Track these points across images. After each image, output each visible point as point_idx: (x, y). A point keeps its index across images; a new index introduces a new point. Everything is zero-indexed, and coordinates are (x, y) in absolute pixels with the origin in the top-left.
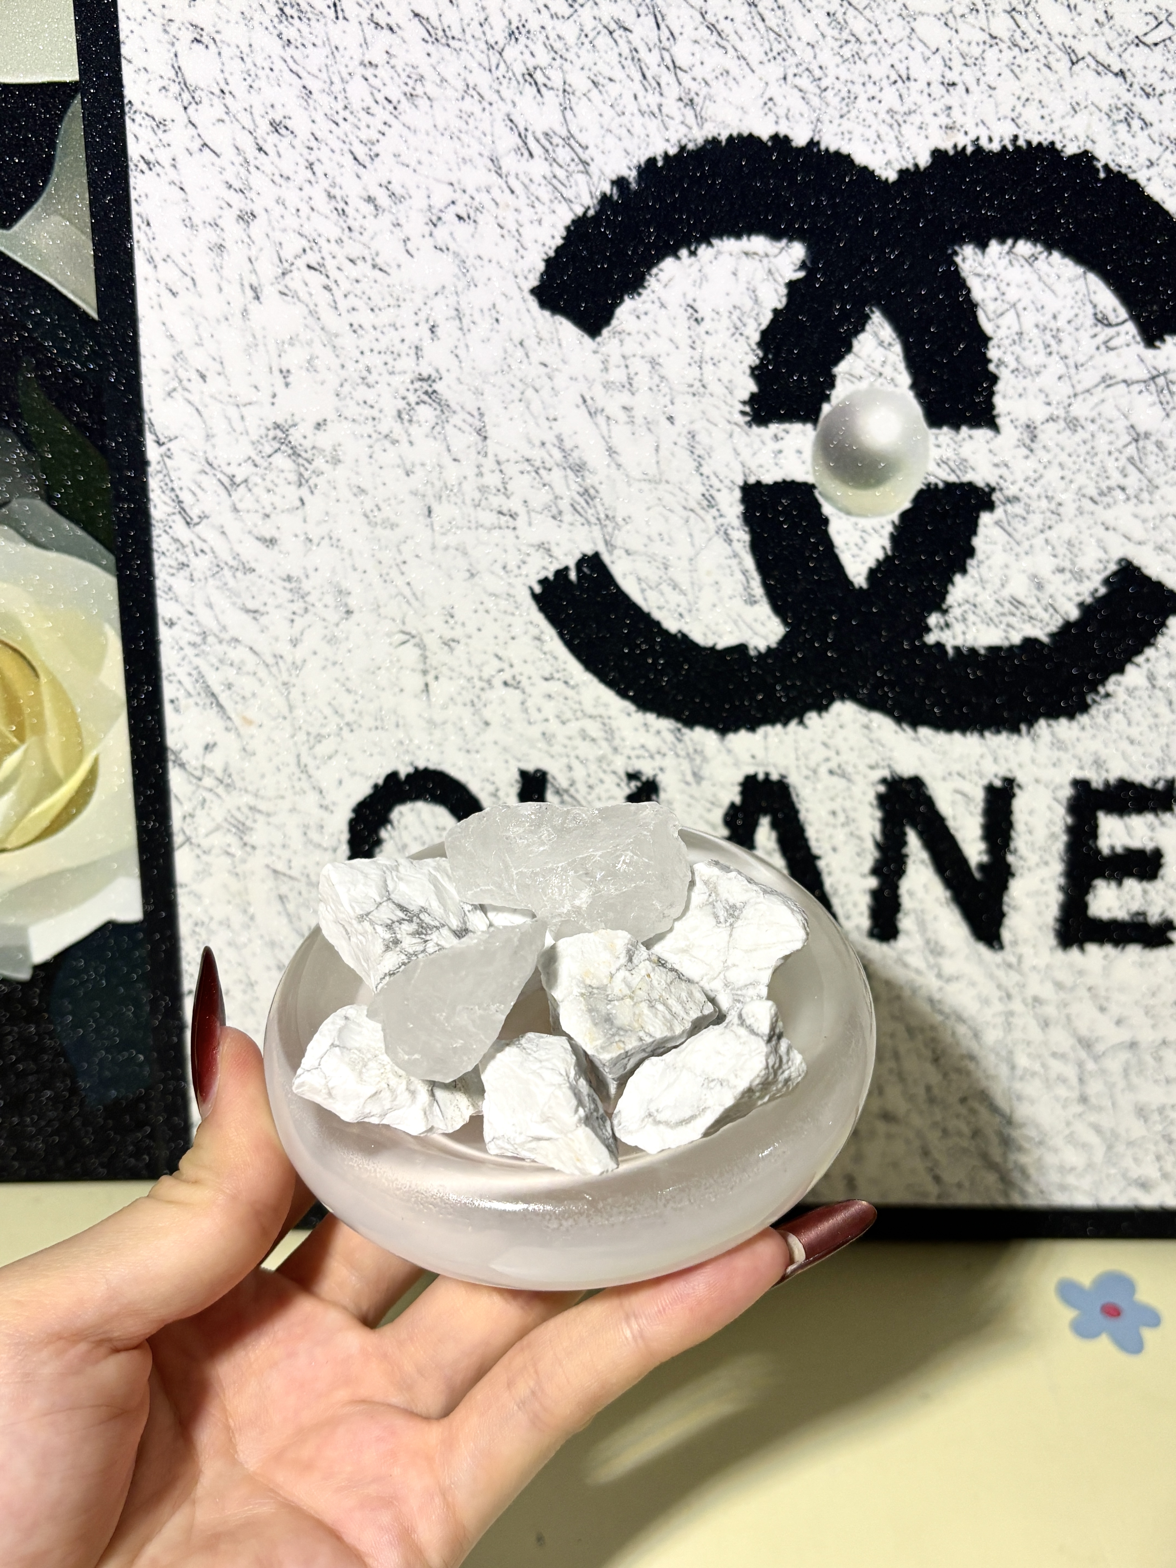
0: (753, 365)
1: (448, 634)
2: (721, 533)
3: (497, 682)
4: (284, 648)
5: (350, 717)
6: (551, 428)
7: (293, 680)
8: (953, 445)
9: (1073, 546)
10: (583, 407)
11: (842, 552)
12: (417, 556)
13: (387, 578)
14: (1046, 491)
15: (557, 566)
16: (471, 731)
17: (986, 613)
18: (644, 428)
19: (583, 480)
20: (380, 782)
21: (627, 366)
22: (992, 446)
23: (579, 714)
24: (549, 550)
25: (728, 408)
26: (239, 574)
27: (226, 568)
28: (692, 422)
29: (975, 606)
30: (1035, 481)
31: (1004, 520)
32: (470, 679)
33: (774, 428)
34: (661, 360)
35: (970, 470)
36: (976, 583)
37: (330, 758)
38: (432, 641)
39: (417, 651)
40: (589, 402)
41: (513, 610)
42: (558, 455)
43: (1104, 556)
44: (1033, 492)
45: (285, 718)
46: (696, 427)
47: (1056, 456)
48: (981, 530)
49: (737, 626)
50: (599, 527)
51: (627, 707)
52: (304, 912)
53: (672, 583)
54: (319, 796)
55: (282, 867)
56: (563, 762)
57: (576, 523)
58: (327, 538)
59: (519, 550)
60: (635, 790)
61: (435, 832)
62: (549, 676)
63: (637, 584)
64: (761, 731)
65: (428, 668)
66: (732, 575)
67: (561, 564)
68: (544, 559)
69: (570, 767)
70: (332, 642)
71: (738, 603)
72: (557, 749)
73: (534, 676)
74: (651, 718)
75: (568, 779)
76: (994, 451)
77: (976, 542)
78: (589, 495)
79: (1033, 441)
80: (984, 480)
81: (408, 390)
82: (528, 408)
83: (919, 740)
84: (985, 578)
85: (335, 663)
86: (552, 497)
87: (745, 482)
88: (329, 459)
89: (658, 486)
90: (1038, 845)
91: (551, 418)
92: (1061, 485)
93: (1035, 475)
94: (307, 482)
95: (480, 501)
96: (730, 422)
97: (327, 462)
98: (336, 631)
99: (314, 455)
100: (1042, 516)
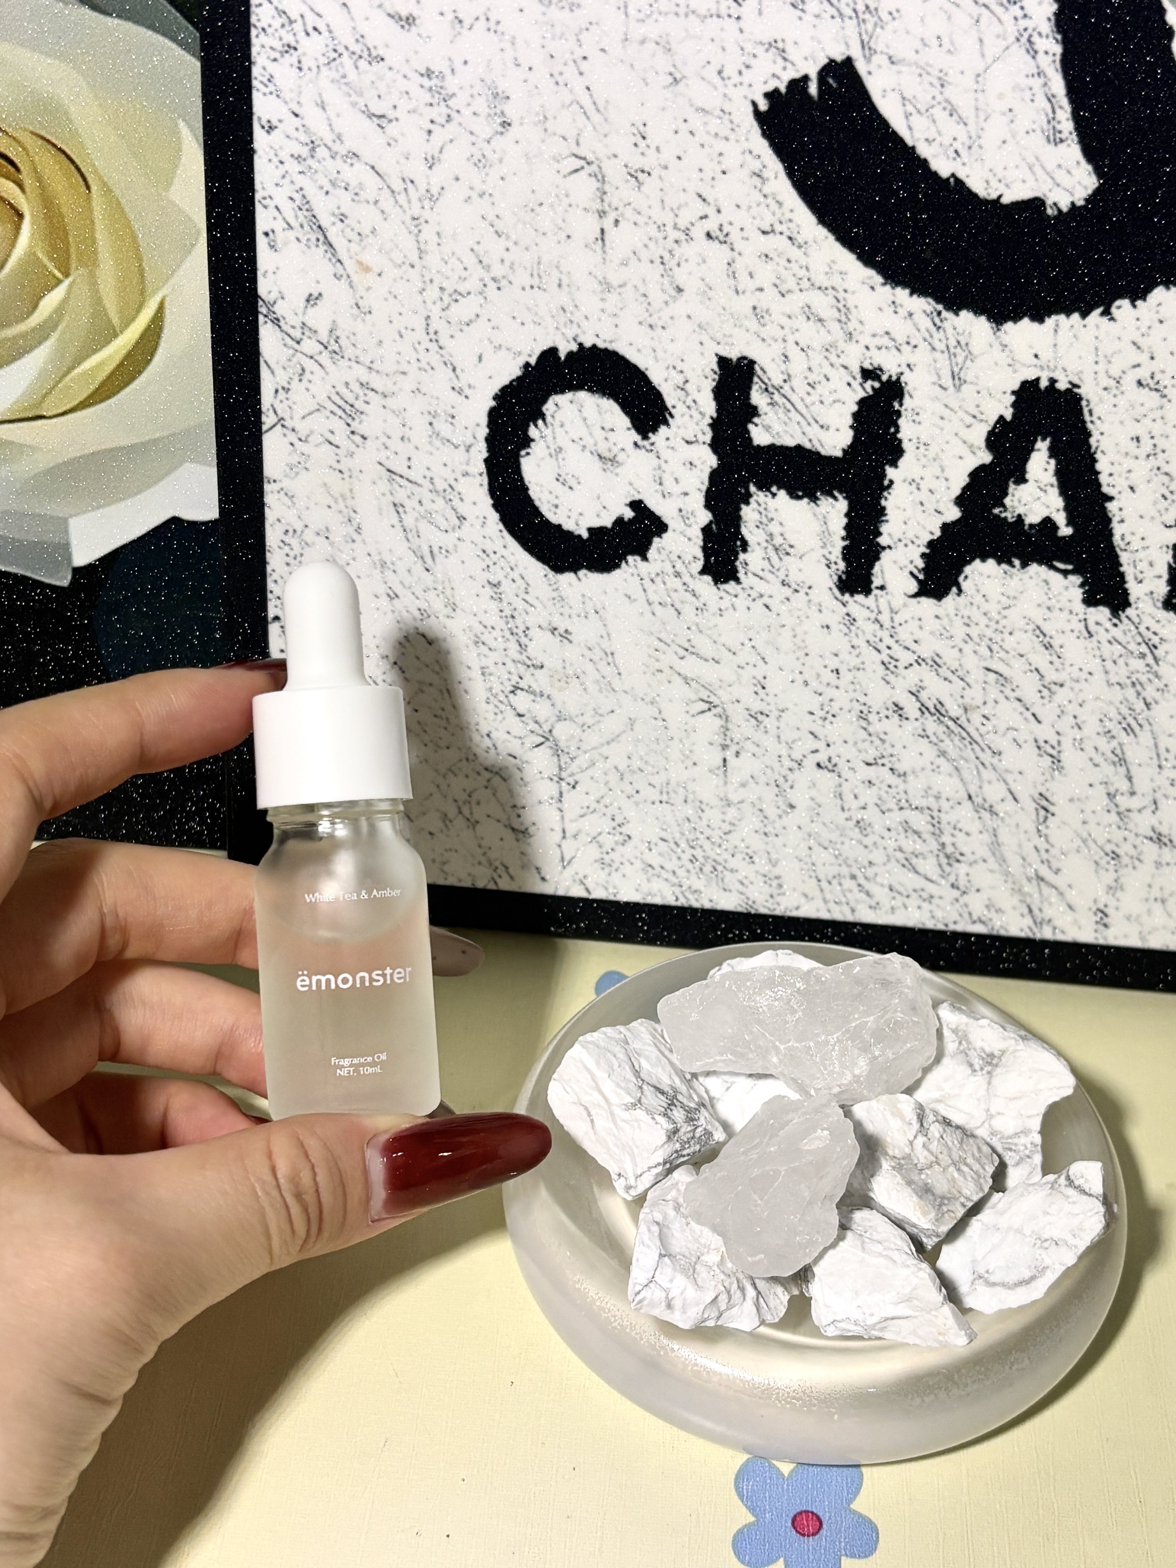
1: (637, 162)
2: (1024, 41)
3: (698, 232)
4: (417, 169)
5: (498, 270)
7: (427, 214)
12: (603, 50)
13: (560, 80)
15: (792, 74)
16: (657, 297)
20: (533, 361)
23: (804, 283)
24: (783, 51)
26: (362, 63)
27: (346, 54)
32: (661, 227)
37: (469, 324)
38: (614, 172)
39: (594, 184)
41: (727, 132)
45: (413, 266)
49: (1034, 174)
50: (855, 21)
51: (871, 278)
52: (423, 526)
53: (949, 107)
54: (452, 375)
55: (399, 466)
56: (777, 349)
57: (824, 15)
58: (483, 19)
59: (742, 49)
60: (871, 393)
61: (599, 434)
62: (768, 229)
63: (900, 105)
64: (1051, 322)
65: (607, 208)
66: (1032, 101)
67: (797, 71)
68: (775, 62)
69: (786, 357)
70: (480, 165)
71: (1038, 140)
72: (771, 330)
73: (748, 227)
74: (902, 294)
75: (782, 373)
85: (483, 194)
98: (487, 149)
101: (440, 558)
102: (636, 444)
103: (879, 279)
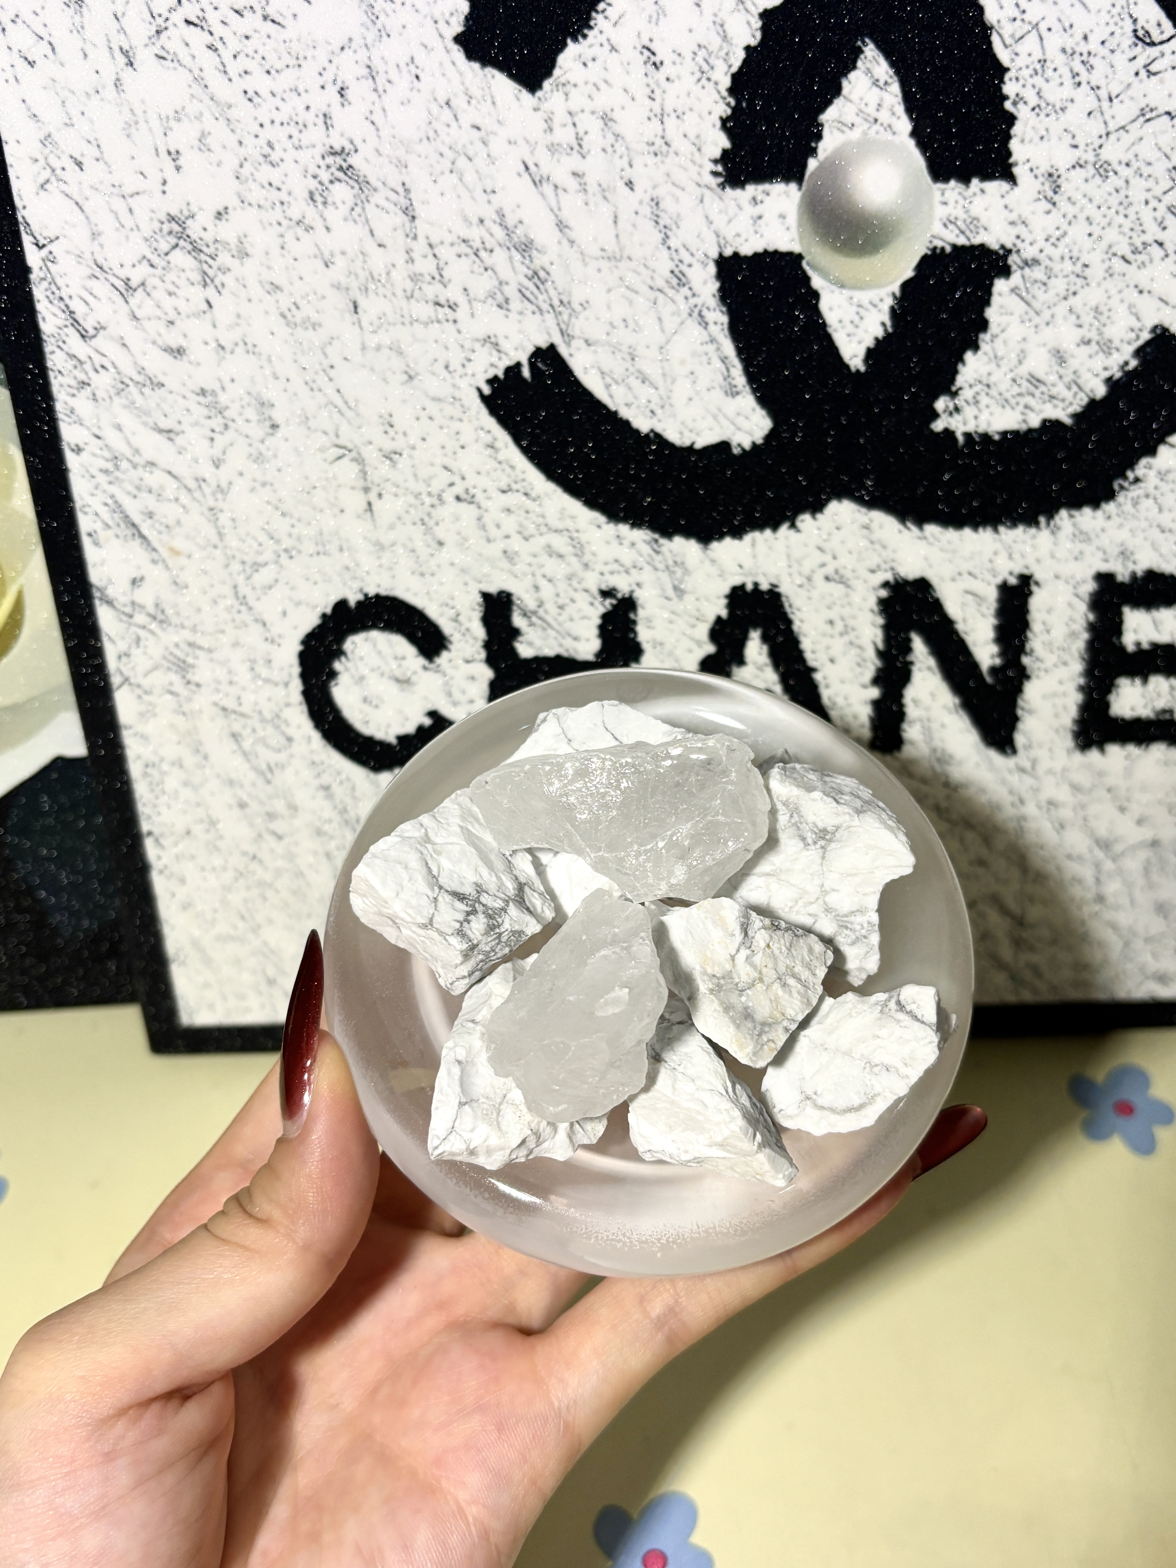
0: (724, 116)
1: (389, 446)
2: (695, 315)
3: (449, 497)
4: (207, 470)
5: (287, 543)
6: (489, 202)
7: (220, 504)
8: (961, 202)
9: (1101, 313)
10: (526, 176)
11: (835, 330)
12: (346, 359)
13: (315, 386)
14: (1070, 251)
15: (507, 362)
16: (423, 552)
17: (1001, 394)
18: (599, 197)
19: (531, 261)
20: (329, 611)
21: (574, 125)
22: (1008, 200)
23: (543, 529)
24: (497, 344)
25: (696, 168)
26: (147, 391)
27: (131, 383)
28: (655, 187)
29: (988, 386)
30: (1058, 239)
31: (1022, 286)
32: (417, 496)
33: (752, 189)
34: (615, 116)
35: (982, 231)
36: (990, 360)
37: (270, 587)
38: (371, 455)
39: (355, 467)
40: (533, 168)
41: (461, 415)
42: (499, 233)
43: (1136, 325)
44: (1056, 253)
45: (215, 547)
46: (659, 193)
47: (1082, 209)
48: (995, 299)
49: (717, 421)
50: (552, 315)
51: (596, 519)
52: (261, 749)
53: (641, 376)
54: (263, 629)
55: (231, 704)
56: (529, 582)
57: (526, 312)
58: (241, 344)
59: (462, 347)
60: (610, 608)
61: (393, 664)
62: (505, 488)
63: (601, 379)
64: (748, 538)
65: (370, 485)
66: (709, 363)
67: (511, 359)
68: (491, 355)
69: (537, 587)
70: (259, 461)
71: (718, 395)
72: (521, 567)
73: (489, 489)
74: (624, 529)
75: (536, 600)
76: (1010, 207)
77: (991, 313)
78: (539, 278)
79: (1055, 193)
80: (998, 241)
81: (319, 167)
82: (461, 180)
83: (925, 538)
84: (999, 354)
85: (264, 484)
86: (496, 283)
87: (721, 255)
88: (235, 253)
89: (619, 264)
90: (1056, 644)
91: (488, 190)
92: (1088, 243)
93: (1058, 233)
94: (212, 281)
95: (413, 291)
96: (699, 185)
97: (233, 256)
98: (262, 448)
99: (217, 249)
100: (1065, 280)
101: (277, 772)
102: (424, 667)
103: (602, 519)
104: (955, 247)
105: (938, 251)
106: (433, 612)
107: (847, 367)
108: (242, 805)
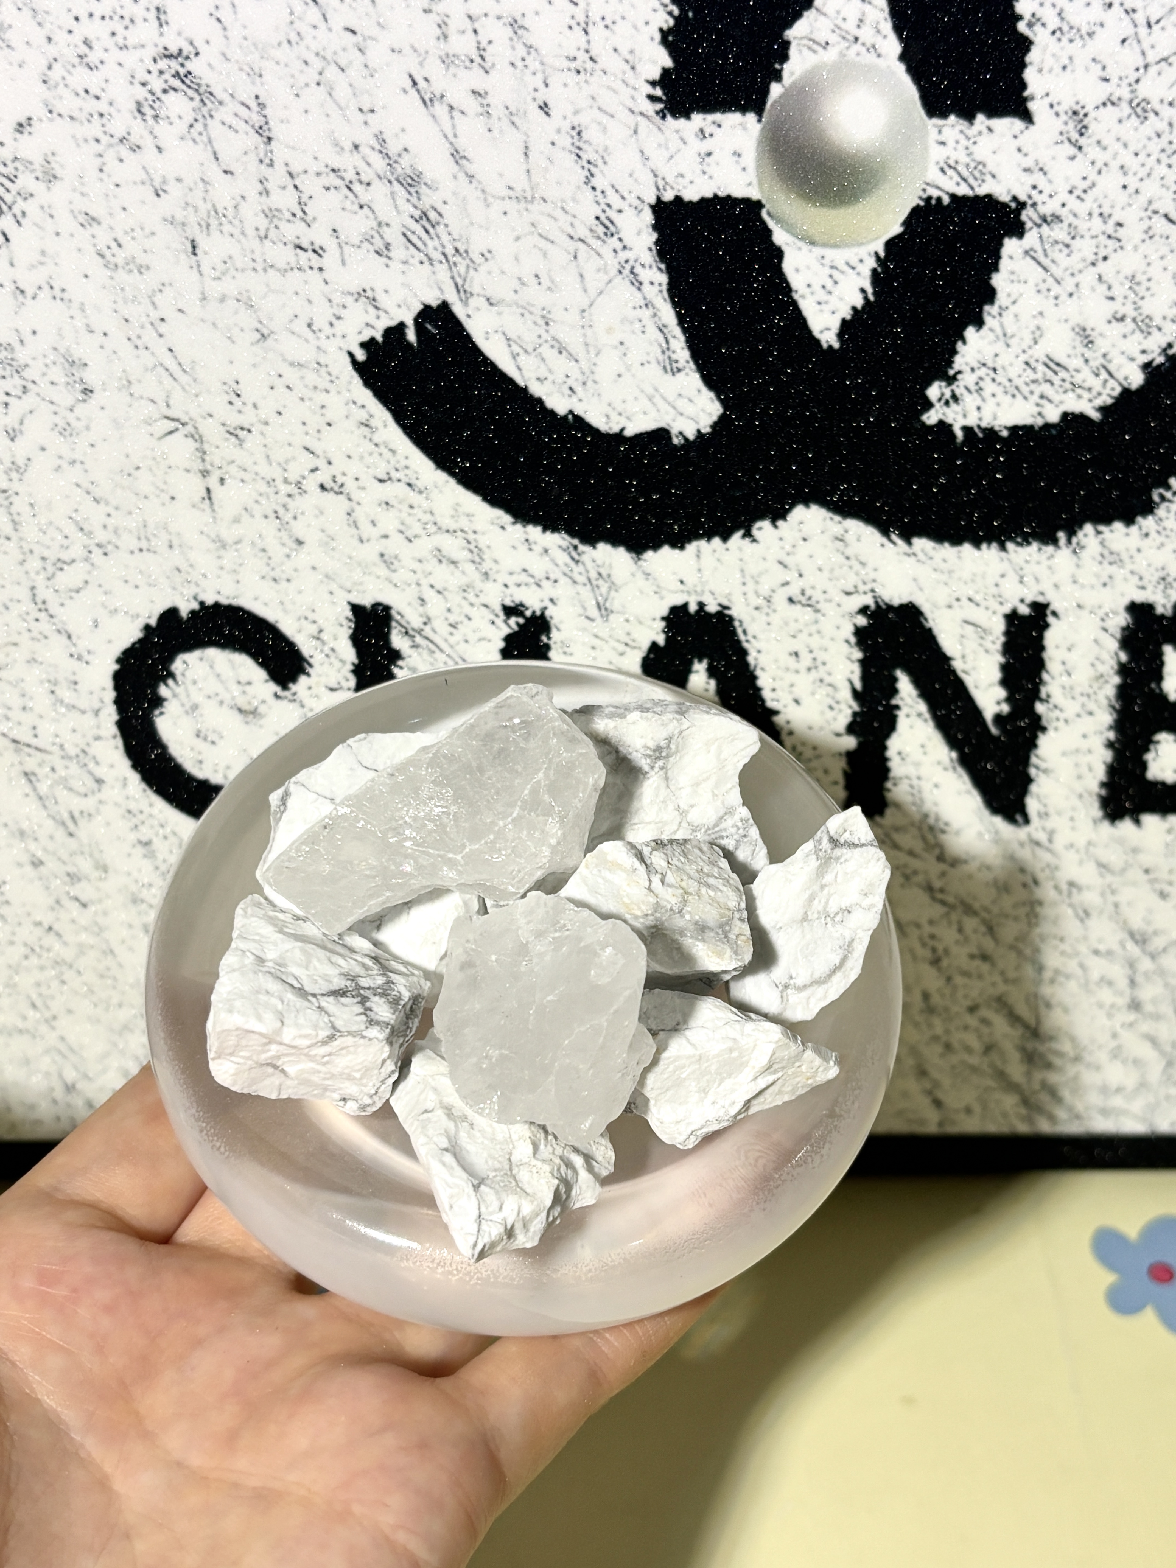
0: (665, 27)
1: (234, 420)
2: (626, 272)
3: (311, 484)
5: (101, 536)
6: (366, 123)
7: (16, 486)
8: (964, 142)
9: (1139, 284)
10: (413, 92)
12: (181, 311)
13: (139, 343)
14: (1100, 206)
15: (387, 322)
16: (277, 552)
17: (1010, 380)
18: (505, 122)
19: (419, 199)
20: (153, 622)
21: (475, 31)
22: (1022, 141)
23: (431, 528)
24: (374, 300)
25: (629, 91)
28: (576, 113)
30: (1085, 191)
31: (1038, 247)
32: (271, 482)
33: (698, 119)
34: (526, 23)
35: (988, 178)
36: (997, 337)
37: (78, 591)
38: (211, 430)
39: (191, 444)
40: (422, 84)
41: (326, 385)
42: (379, 163)
44: (1082, 209)
45: (8, 538)
46: (582, 119)
47: (1115, 156)
48: (1004, 263)
49: (654, 404)
50: (445, 266)
51: (498, 518)
52: (61, 793)
53: (557, 345)
54: (67, 642)
55: (25, 736)
56: (412, 593)
57: (411, 261)
58: (46, 288)
59: (330, 301)
60: (516, 628)
61: (236, 691)
62: (384, 476)
63: (506, 347)
64: (692, 547)
65: (209, 467)
66: (643, 332)
67: (392, 319)
68: (367, 312)
69: (423, 600)
70: (67, 433)
71: (654, 371)
72: (402, 575)
73: (363, 477)
74: (534, 532)
75: (421, 616)
76: (1025, 150)
77: (998, 280)
78: (428, 219)
79: (1082, 134)
80: (1009, 192)
81: (149, 72)
82: (330, 94)
83: (915, 554)
84: (1009, 332)
85: (73, 462)
86: (374, 224)
87: (659, 199)
88: (40, 176)
89: (529, 206)
90: (1078, 690)
91: (365, 109)
92: (1122, 197)
93: (1085, 185)
94: (10, 208)
95: (267, 230)
96: (633, 112)
97: (37, 179)
98: (71, 417)
99: (16, 169)
100: (1094, 241)
101: (82, 822)
102: (277, 696)
103: (507, 518)
104: (953, 197)
105: (933, 202)
106: (288, 627)
107: (817, 342)
108: (37, 863)
